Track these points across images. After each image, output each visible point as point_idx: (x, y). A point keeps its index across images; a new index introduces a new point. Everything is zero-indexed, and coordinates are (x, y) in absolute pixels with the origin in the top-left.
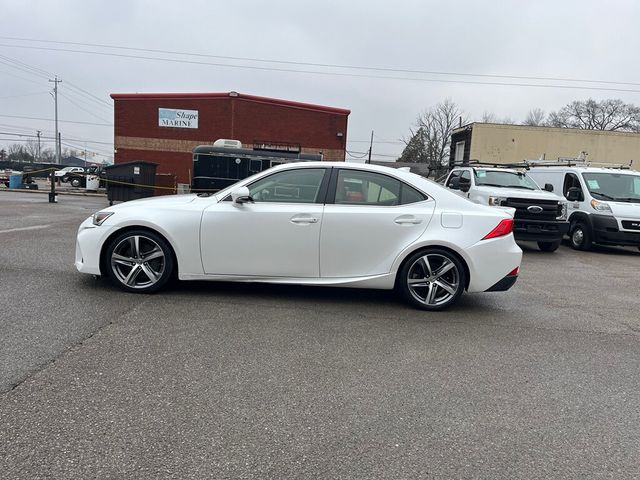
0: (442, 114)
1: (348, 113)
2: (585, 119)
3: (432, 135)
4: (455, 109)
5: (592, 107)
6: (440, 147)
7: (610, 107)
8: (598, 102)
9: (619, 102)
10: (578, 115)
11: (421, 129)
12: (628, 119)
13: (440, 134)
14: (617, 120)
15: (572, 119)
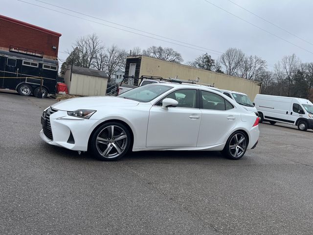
0: (90, 41)
1: (60, 35)
2: (158, 56)
3: (84, 52)
4: (98, 40)
5: (160, 50)
6: (89, 59)
7: (168, 51)
8: (163, 48)
9: (171, 50)
10: (154, 53)
11: (77, 47)
12: (175, 58)
13: (89, 52)
14: (170, 58)
15: (152, 54)
